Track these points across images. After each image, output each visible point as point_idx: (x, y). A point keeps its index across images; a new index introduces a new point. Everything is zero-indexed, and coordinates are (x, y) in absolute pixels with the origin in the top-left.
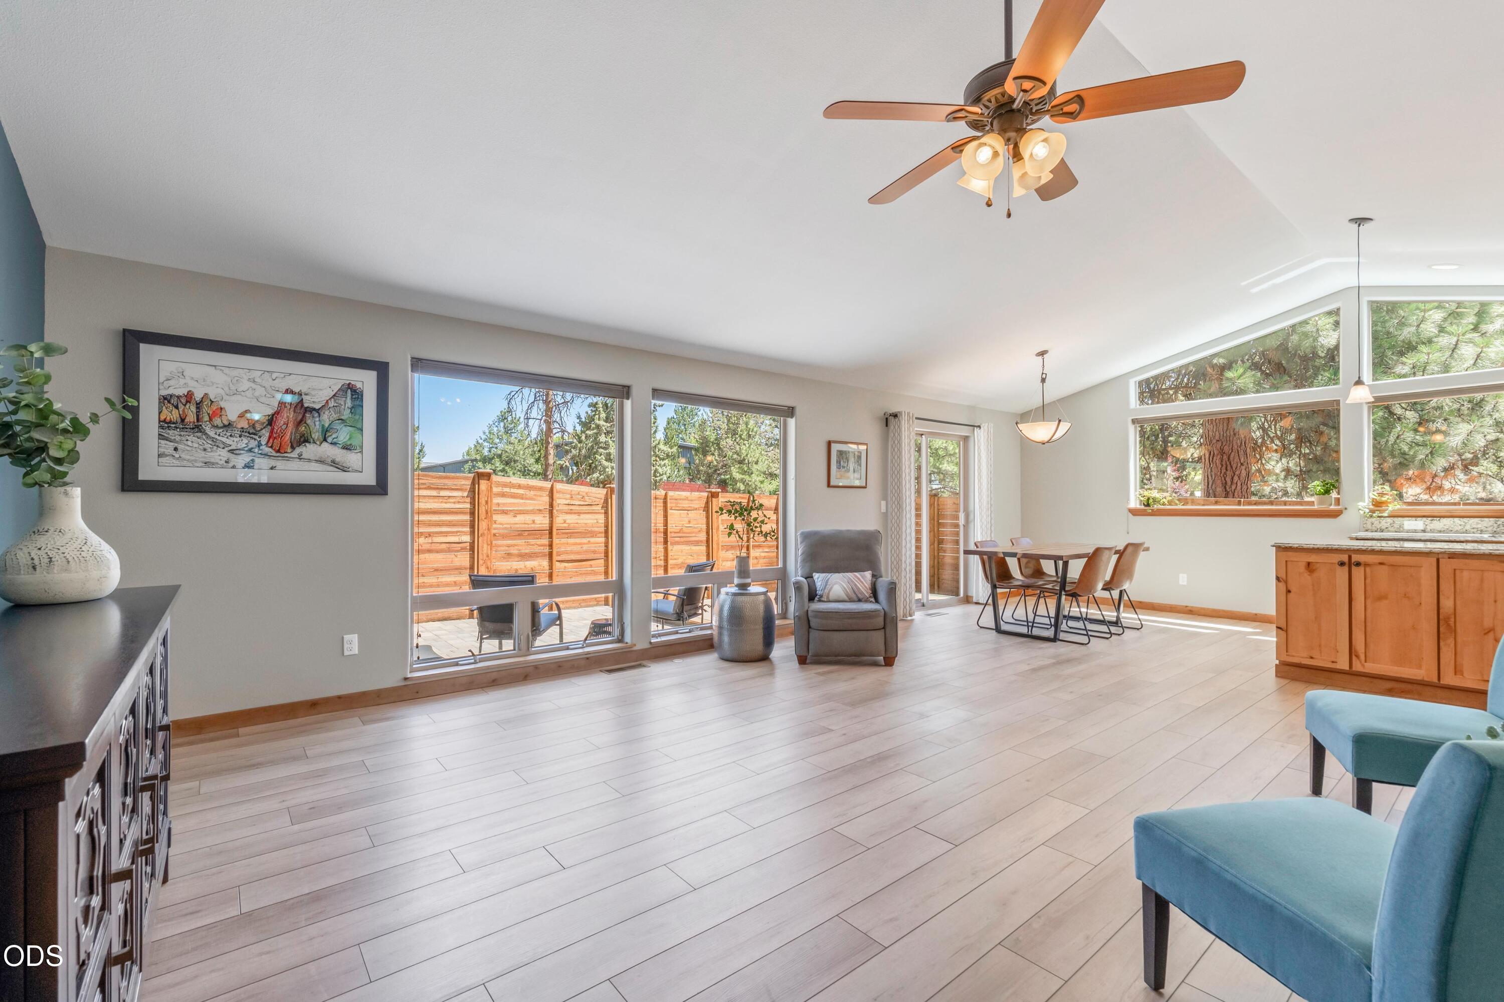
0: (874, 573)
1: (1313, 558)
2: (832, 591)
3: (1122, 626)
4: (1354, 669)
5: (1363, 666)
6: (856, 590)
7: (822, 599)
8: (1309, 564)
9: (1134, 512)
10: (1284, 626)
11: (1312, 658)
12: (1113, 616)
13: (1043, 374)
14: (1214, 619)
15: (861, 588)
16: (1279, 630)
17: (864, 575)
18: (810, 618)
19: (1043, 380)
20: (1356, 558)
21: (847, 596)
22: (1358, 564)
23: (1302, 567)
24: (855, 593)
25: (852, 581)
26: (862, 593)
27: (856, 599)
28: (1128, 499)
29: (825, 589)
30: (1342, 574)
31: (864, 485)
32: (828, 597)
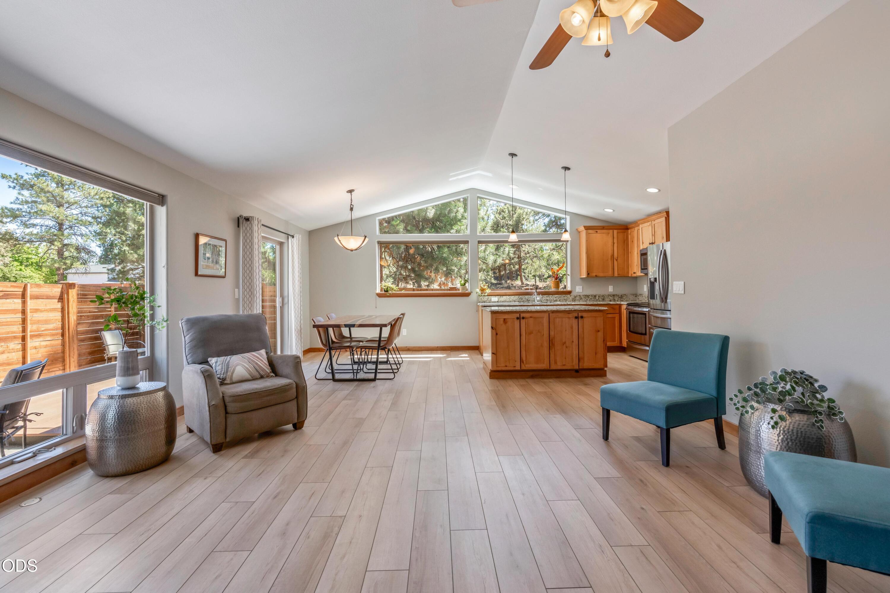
0: (267, 351)
1: (506, 316)
2: (235, 372)
3: (390, 364)
4: (522, 369)
5: (525, 366)
6: (258, 368)
7: (225, 382)
8: (504, 319)
9: (379, 295)
10: (495, 352)
11: (506, 366)
12: (384, 358)
13: (351, 205)
14: (420, 352)
15: (262, 365)
16: (493, 354)
17: (260, 353)
18: (227, 404)
19: (352, 209)
20: (522, 315)
21: (251, 376)
22: (523, 318)
23: (502, 321)
24: (257, 371)
25: (252, 360)
26: (263, 370)
27: (258, 376)
28: (376, 288)
29: (227, 372)
30: (517, 323)
31: (224, 275)
32: (231, 379)
